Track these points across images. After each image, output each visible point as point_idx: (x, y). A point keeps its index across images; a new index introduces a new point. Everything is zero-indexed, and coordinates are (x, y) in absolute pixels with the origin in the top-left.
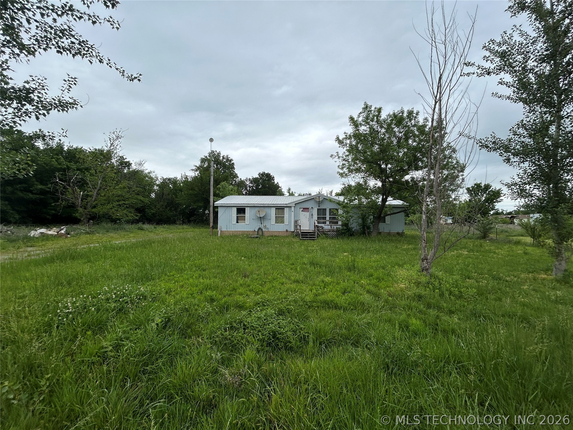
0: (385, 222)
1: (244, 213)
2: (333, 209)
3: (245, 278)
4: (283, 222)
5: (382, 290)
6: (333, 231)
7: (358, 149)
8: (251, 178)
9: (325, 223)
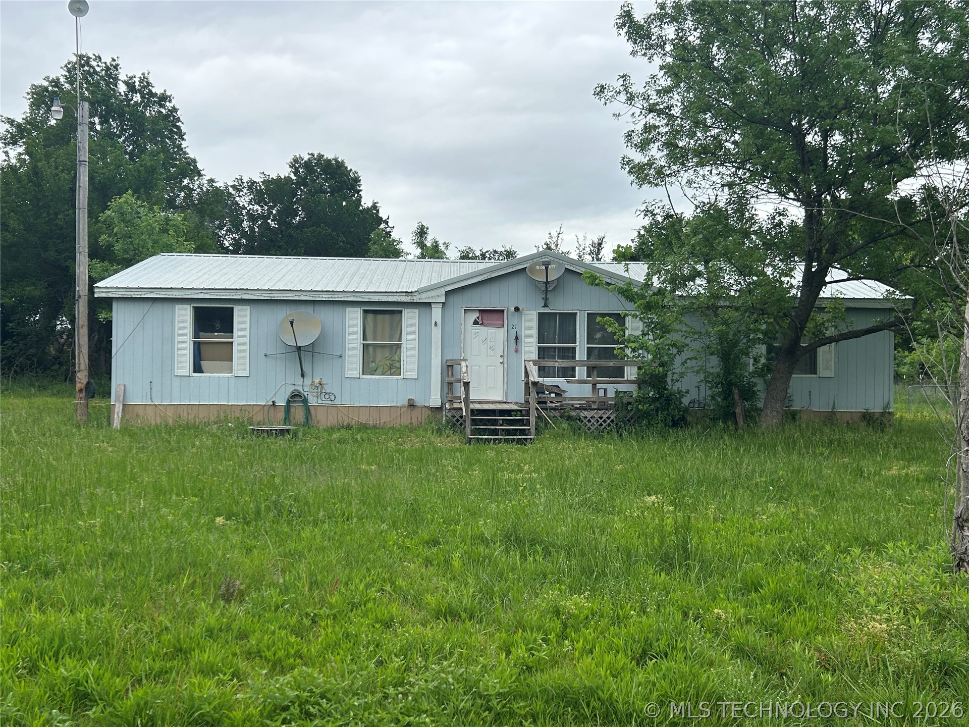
0: (813, 369)
1: (228, 327)
2: (603, 315)
3: (228, 601)
4: (394, 368)
5: (797, 646)
6: (603, 406)
7: (709, 65)
8: (258, 179)
9: (569, 372)
